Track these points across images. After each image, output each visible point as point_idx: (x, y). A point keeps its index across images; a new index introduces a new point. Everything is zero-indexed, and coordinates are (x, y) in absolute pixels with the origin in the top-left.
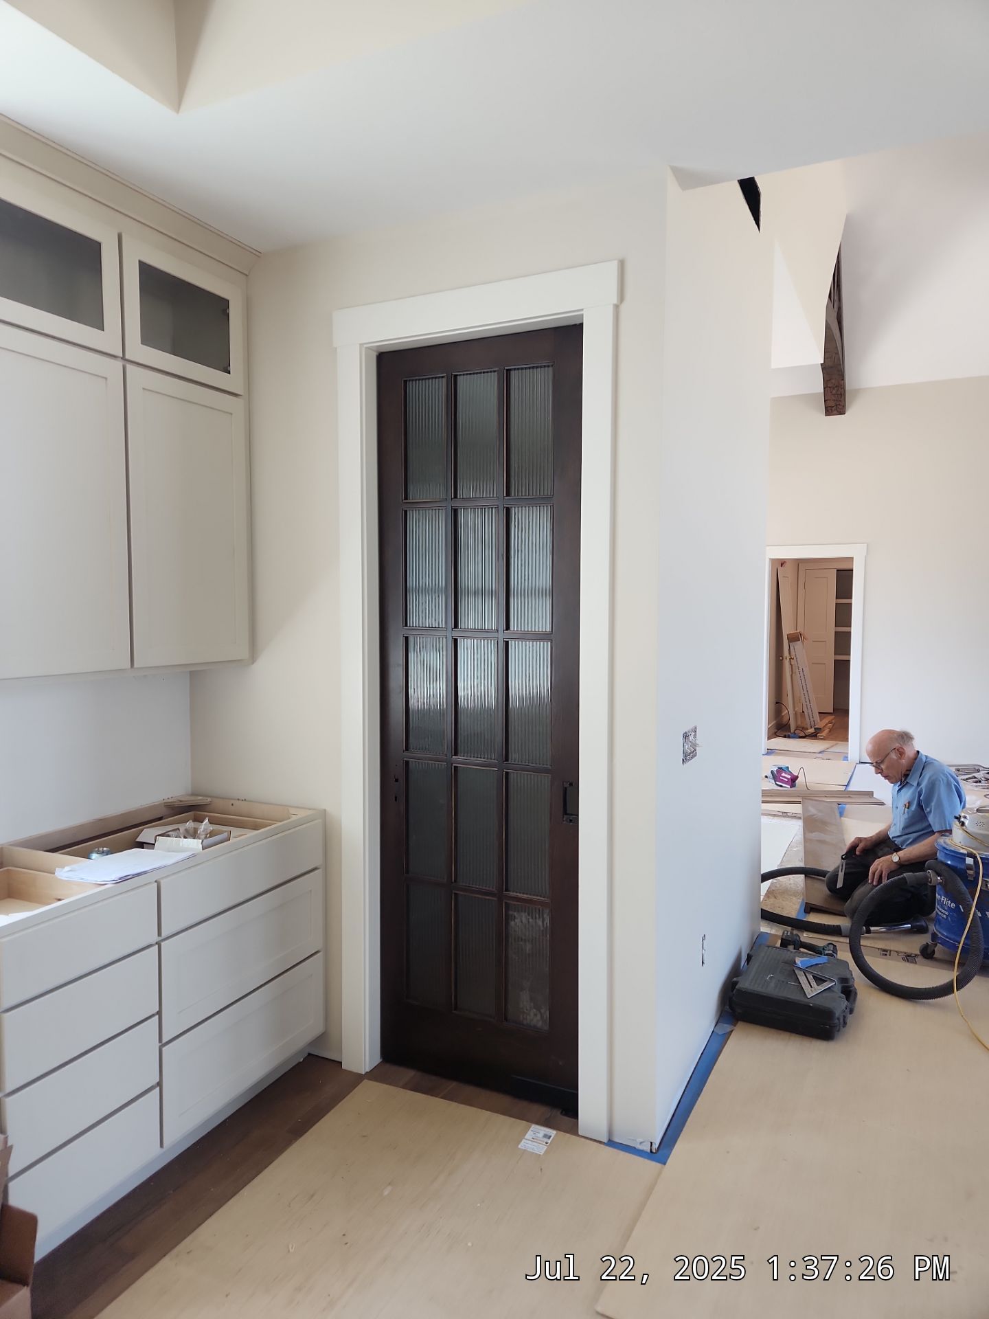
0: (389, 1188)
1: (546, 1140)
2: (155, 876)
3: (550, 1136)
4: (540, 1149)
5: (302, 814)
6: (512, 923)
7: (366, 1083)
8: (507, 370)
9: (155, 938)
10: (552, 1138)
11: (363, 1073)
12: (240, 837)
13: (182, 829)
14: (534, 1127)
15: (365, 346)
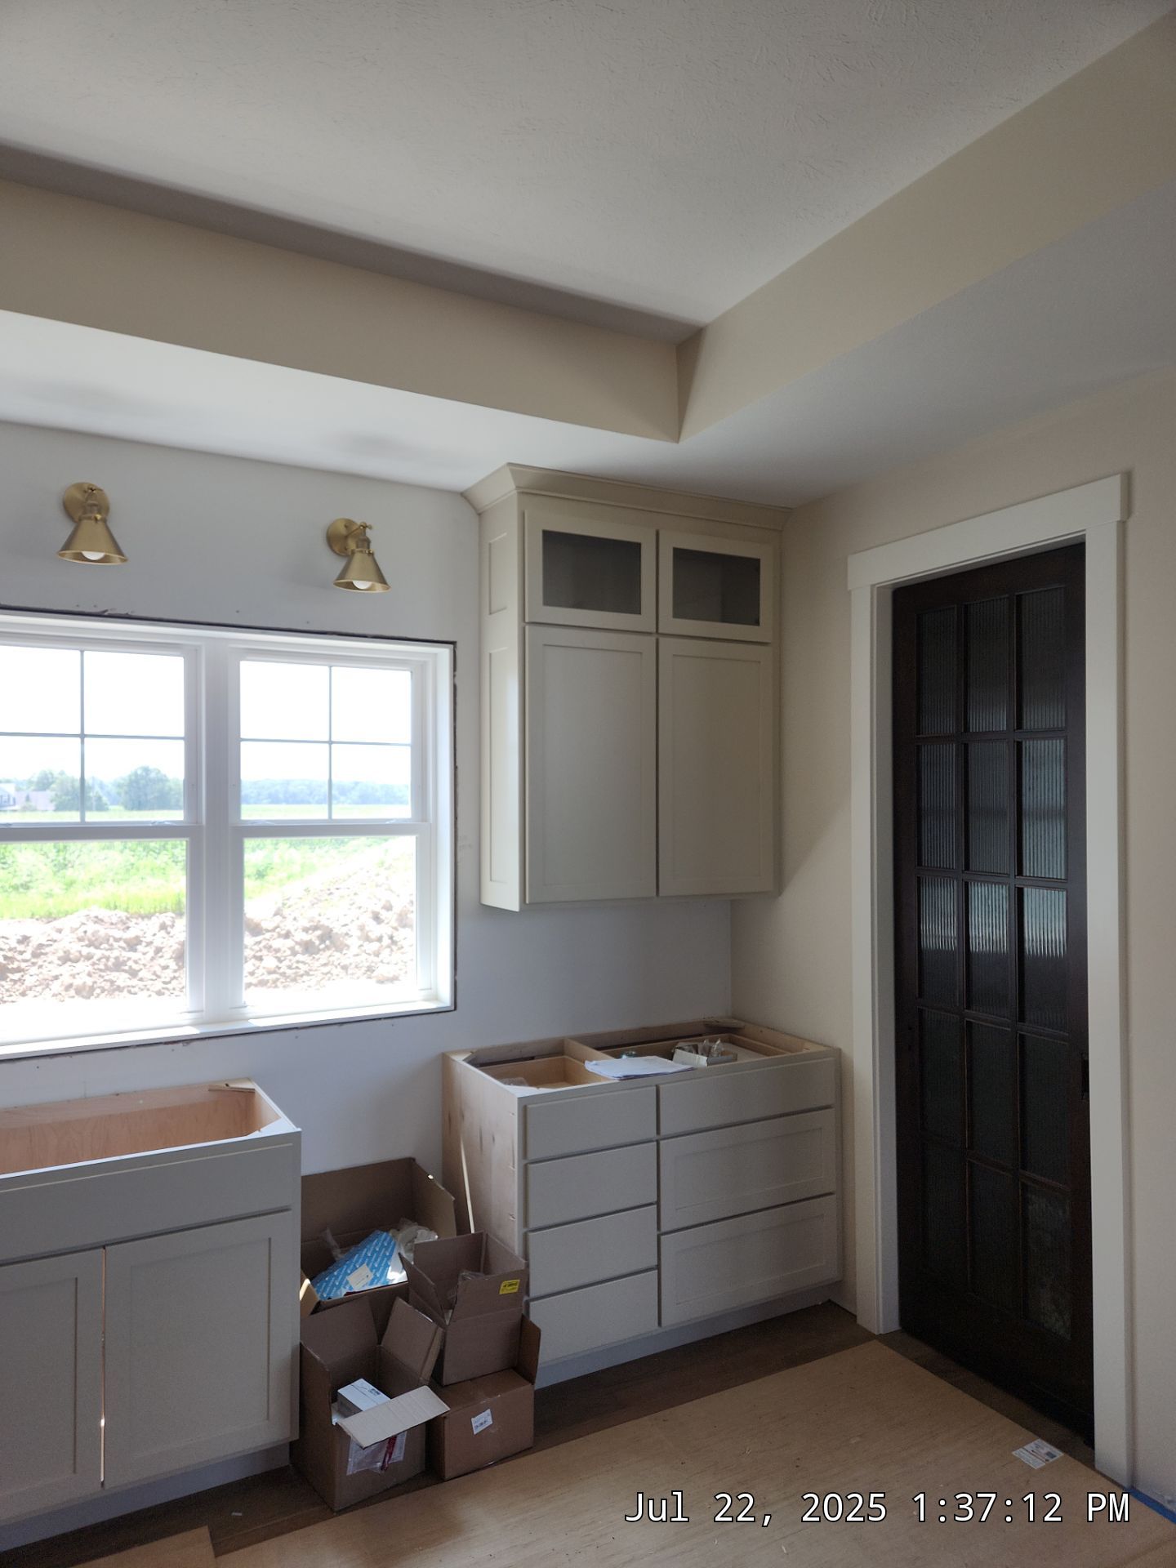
0: (858, 1439)
1: (1047, 1457)
2: (657, 1080)
3: (1055, 1456)
4: (1037, 1464)
5: (813, 1049)
6: (1030, 1207)
7: (875, 1343)
8: (1018, 596)
9: (653, 1134)
10: (1055, 1459)
11: (876, 1333)
12: (746, 1058)
13: (700, 1046)
14: (1039, 1441)
15: (878, 586)
